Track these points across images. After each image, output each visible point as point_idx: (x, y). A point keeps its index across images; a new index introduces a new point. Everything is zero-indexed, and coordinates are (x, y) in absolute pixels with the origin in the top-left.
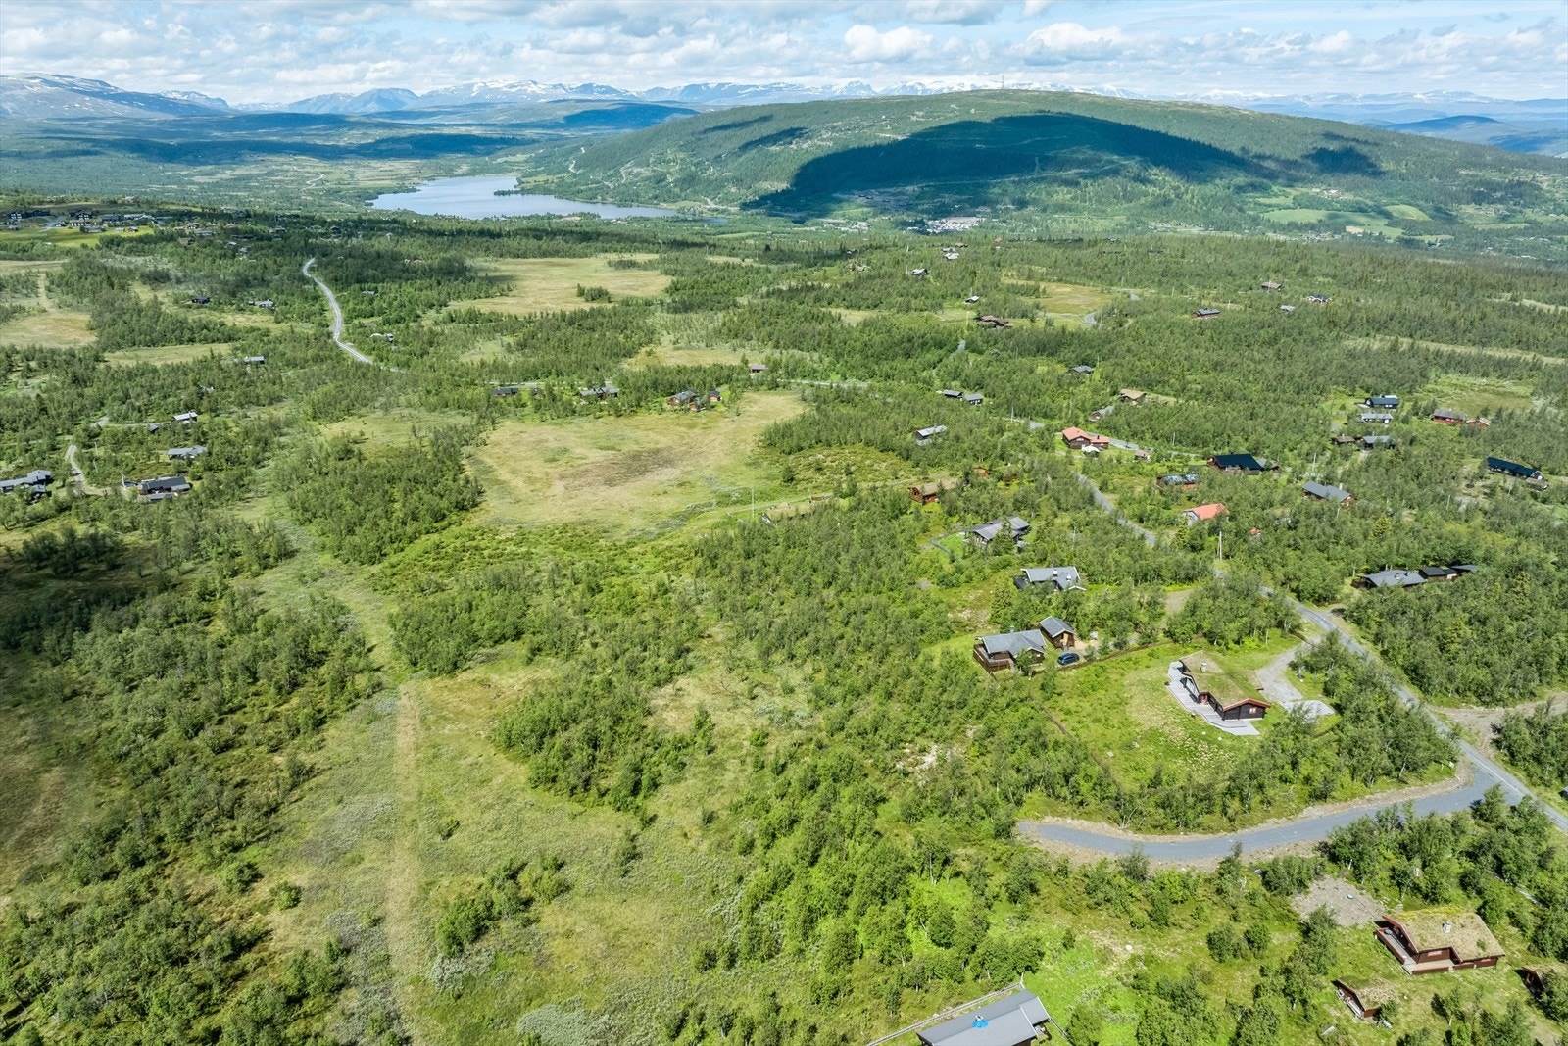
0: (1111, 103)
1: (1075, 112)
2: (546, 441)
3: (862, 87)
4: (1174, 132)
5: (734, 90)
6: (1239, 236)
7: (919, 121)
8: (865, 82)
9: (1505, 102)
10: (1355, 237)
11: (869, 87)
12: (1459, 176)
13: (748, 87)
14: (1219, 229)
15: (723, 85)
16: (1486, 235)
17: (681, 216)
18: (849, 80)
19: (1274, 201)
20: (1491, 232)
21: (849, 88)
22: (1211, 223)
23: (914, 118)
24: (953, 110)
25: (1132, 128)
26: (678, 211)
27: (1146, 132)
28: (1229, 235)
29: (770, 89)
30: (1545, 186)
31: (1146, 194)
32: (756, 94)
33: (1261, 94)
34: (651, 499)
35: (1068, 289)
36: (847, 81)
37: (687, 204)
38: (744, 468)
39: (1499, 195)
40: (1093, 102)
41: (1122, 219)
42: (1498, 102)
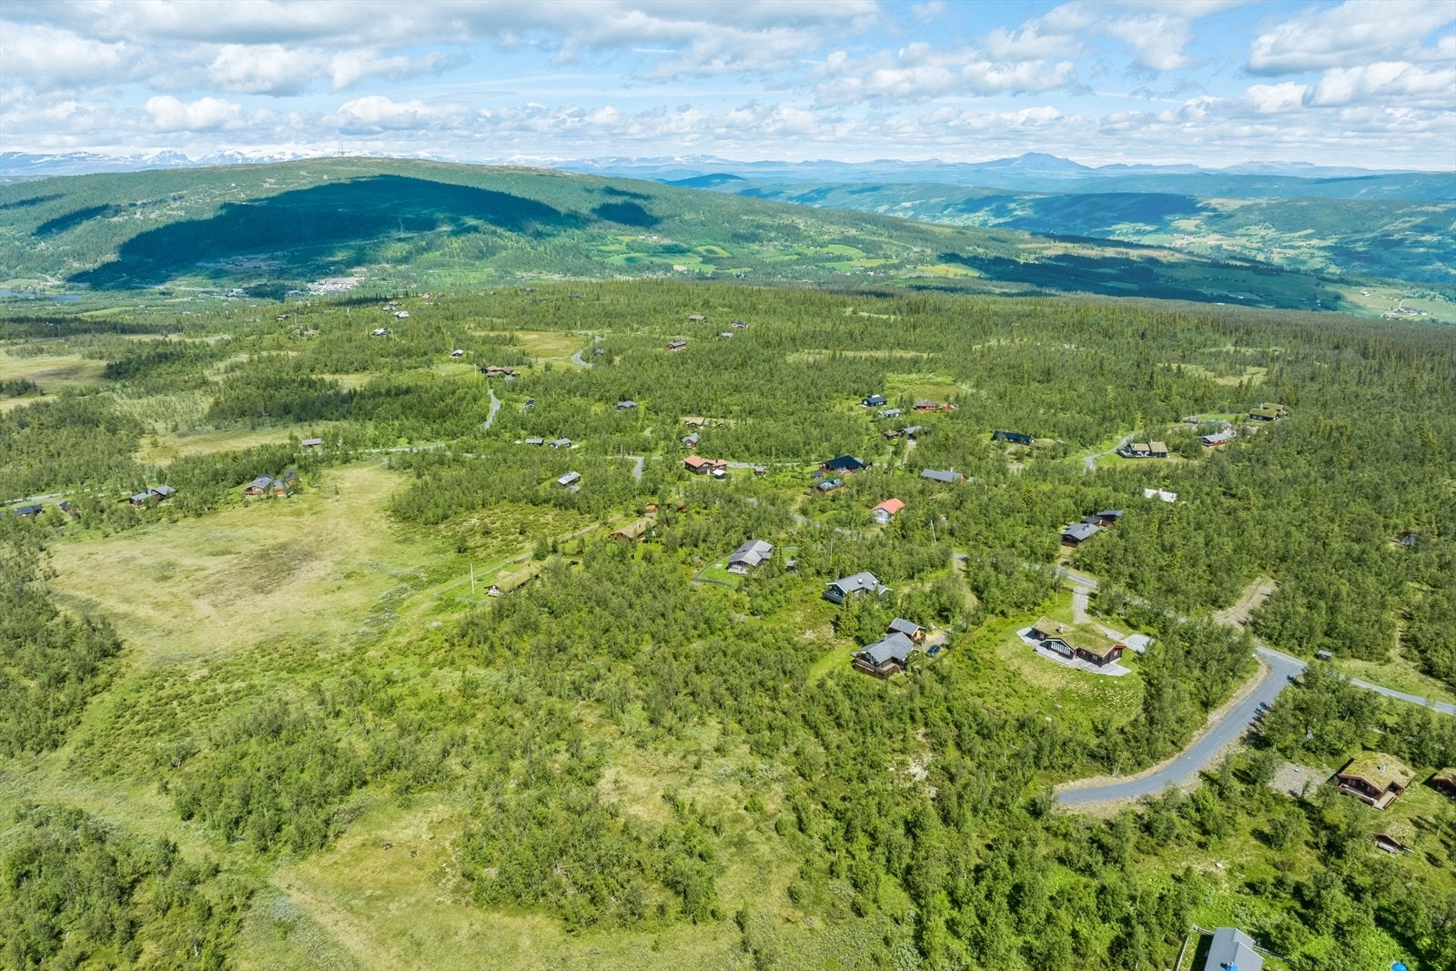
0: (452, 168)
1: (421, 177)
2: (134, 558)
3: (175, 156)
4: (515, 193)
5: (25, 160)
6: (594, 280)
7: (271, 187)
8: (179, 151)
9: (739, 163)
10: (682, 273)
11: (183, 157)
12: (743, 221)
13: (42, 156)
14: (575, 274)
15: (12, 154)
16: (774, 265)
17: (20, 296)
18: (161, 150)
19: (611, 248)
20: (776, 263)
21: (161, 156)
22: (566, 271)
23: (267, 185)
24: (305, 178)
25: (478, 189)
26: (12, 290)
27: (492, 193)
28: (585, 279)
29: (69, 159)
30: (801, 226)
31: (505, 248)
32: (54, 164)
33: (556, 159)
34: (329, 597)
35: (534, 336)
36: (158, 151)
37: (22, 282)
38: (398, 546)
39: (773, 234)
40: (435, 167)
41: (490, 270)
42: (734, 164)
